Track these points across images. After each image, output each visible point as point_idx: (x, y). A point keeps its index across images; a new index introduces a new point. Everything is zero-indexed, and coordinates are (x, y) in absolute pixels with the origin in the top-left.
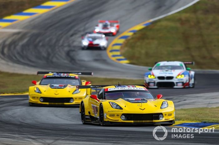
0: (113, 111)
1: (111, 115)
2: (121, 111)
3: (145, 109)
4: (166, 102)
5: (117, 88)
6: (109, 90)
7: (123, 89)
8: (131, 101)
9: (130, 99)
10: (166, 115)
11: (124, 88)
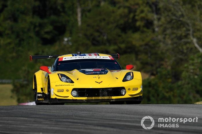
0: (61, 85)
1: (59, 91)
2: (72, 85)
3: (102, 82)
4: (131, 73)
5: (75, 57)
6: (64, 60)
7: (82, 58)
8: (88, 72)
9: (87, 70)
10: (129, 89)
11: (83, 56)
